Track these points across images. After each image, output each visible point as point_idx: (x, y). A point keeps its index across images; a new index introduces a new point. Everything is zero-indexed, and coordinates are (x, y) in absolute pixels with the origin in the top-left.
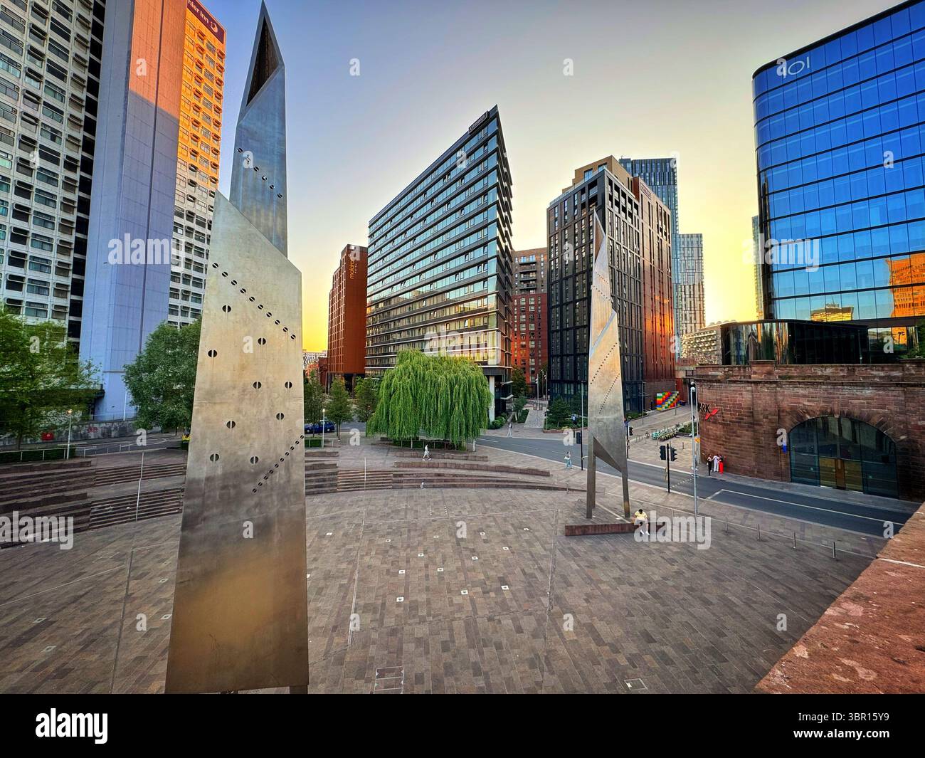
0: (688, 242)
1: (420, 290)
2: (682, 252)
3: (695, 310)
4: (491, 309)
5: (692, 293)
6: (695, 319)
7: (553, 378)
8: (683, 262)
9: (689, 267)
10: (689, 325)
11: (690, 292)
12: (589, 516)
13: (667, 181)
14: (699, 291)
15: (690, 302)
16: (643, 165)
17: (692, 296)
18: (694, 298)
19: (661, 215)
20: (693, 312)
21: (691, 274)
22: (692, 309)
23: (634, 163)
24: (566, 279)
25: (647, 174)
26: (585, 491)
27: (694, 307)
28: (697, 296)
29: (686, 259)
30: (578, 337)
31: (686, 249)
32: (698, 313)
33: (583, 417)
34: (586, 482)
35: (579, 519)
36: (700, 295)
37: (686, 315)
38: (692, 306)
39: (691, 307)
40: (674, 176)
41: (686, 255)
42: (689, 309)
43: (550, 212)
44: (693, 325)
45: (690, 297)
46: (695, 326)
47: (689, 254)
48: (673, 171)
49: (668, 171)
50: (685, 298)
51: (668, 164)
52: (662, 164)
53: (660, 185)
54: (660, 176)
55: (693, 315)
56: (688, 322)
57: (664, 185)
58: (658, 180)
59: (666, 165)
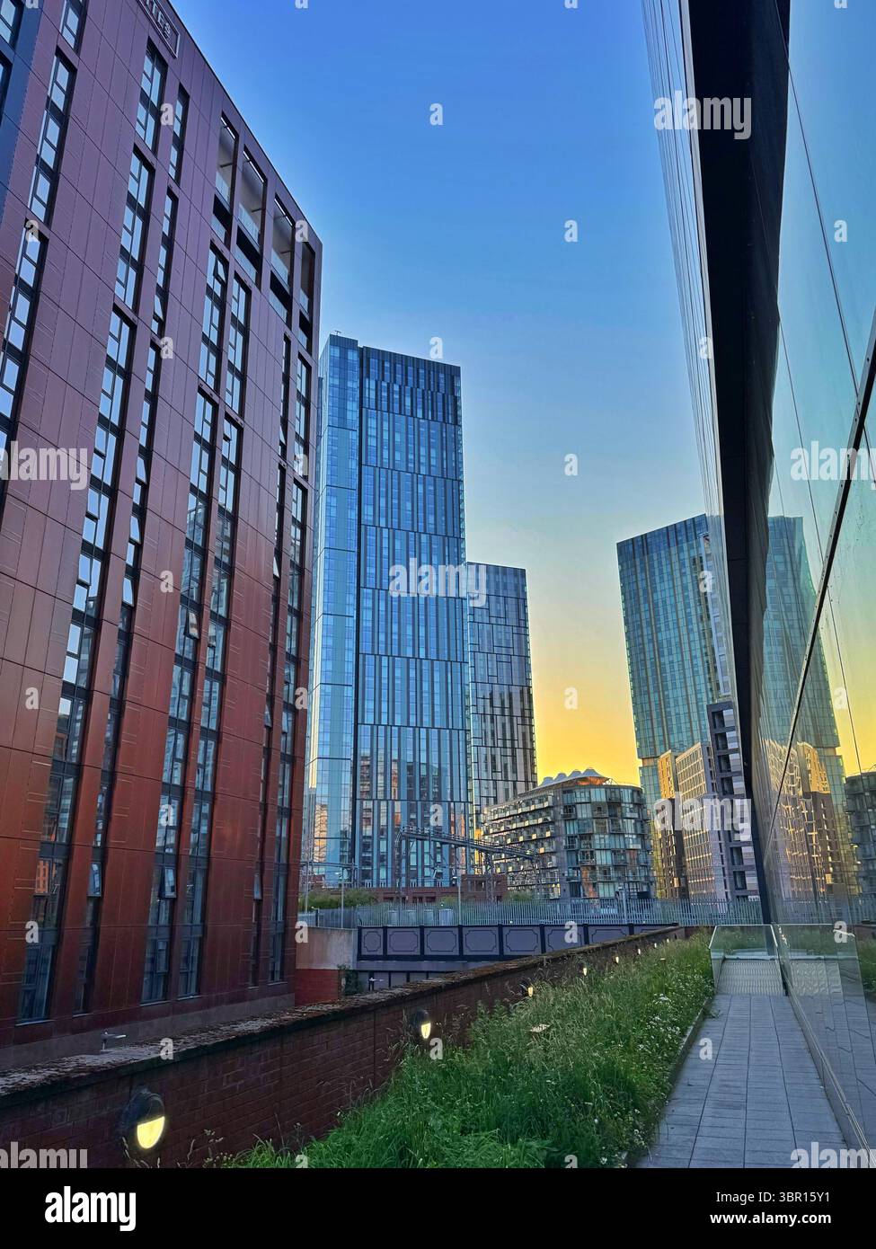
0: (497, 584)
3: (513, 748)
5: (507, 705)
6: (515, 771)
8: (487, 627)
9: (500, 641)
10: (500, 784)
11: (503, 703)
14: (522, 700)
15: (504, 725)
16: (387, 365)
17: (507, 712)
18: (511, 716)
20: (509, 752)
21: (504, 658)
22: (508, 744)
23: (365, 353)
27: (512, 740)
28: (517, 712)
29: (493, 620)
31: (492, 599)
32: (519, 753)
36: (523, 710)
37: (494, 758)
38: (508, 737)
39: (504, 740)
40: (457, 407)
41: (493, 613)
42: (500, 743)
44: (510, 784)
45: (503, 715)
46: (515, 787)
47: (498, 612)
48: (453, 393)
49: (442, 390)
50: (492, 716)
51: (442, 376)
52: (429, 372)
53: (423, 418)
54: (423, 398)
55: (509, 759)
56: (499, 776)
57: (433, 419)
58: (420, 406)
59: (438, 377)
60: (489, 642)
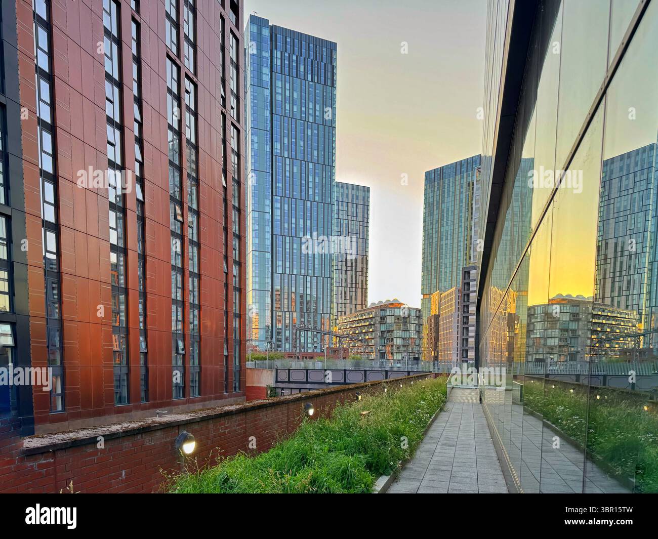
0: (353, 196)
2: (345, 209)
3: (356, 288)
5: (354, 265)
6: (356, 299)
8: (345, 222)
9: (352, 230)
10: (348, 306)
11: (352, 264)
13: (323, 79)
14: (363, 263)
15: (352, 276)
16: (288, 40)
17: (354, 269)
18: (356, 271)
20: (354, 290)
22: (354, 285)
23: (274, 30)
25: (294, 58)
27: (356, 284)
28: (359, 269)
29: (349, 218)
31: (350, 205)
32: (359, 290)
36: (363, 268)
37: (345, 293)
38: (354, 282)
39: (352, 283)
41: (349, 214)
42: (349, 285)
44: (354, 306)
45: (352, 271)
46: (356, 307)
47: (353, 213)
48: (331, 63)
49: (324, 61)
50: (346, 271)
51: (324, 49)
52: (316, 46)
53: (312, 81)
54: (312, 66)
55: (354, 294)
56: (348, 302)
57: (318, 82)
58: (310, 72)
59: (322, 50)
60: (346, 230)
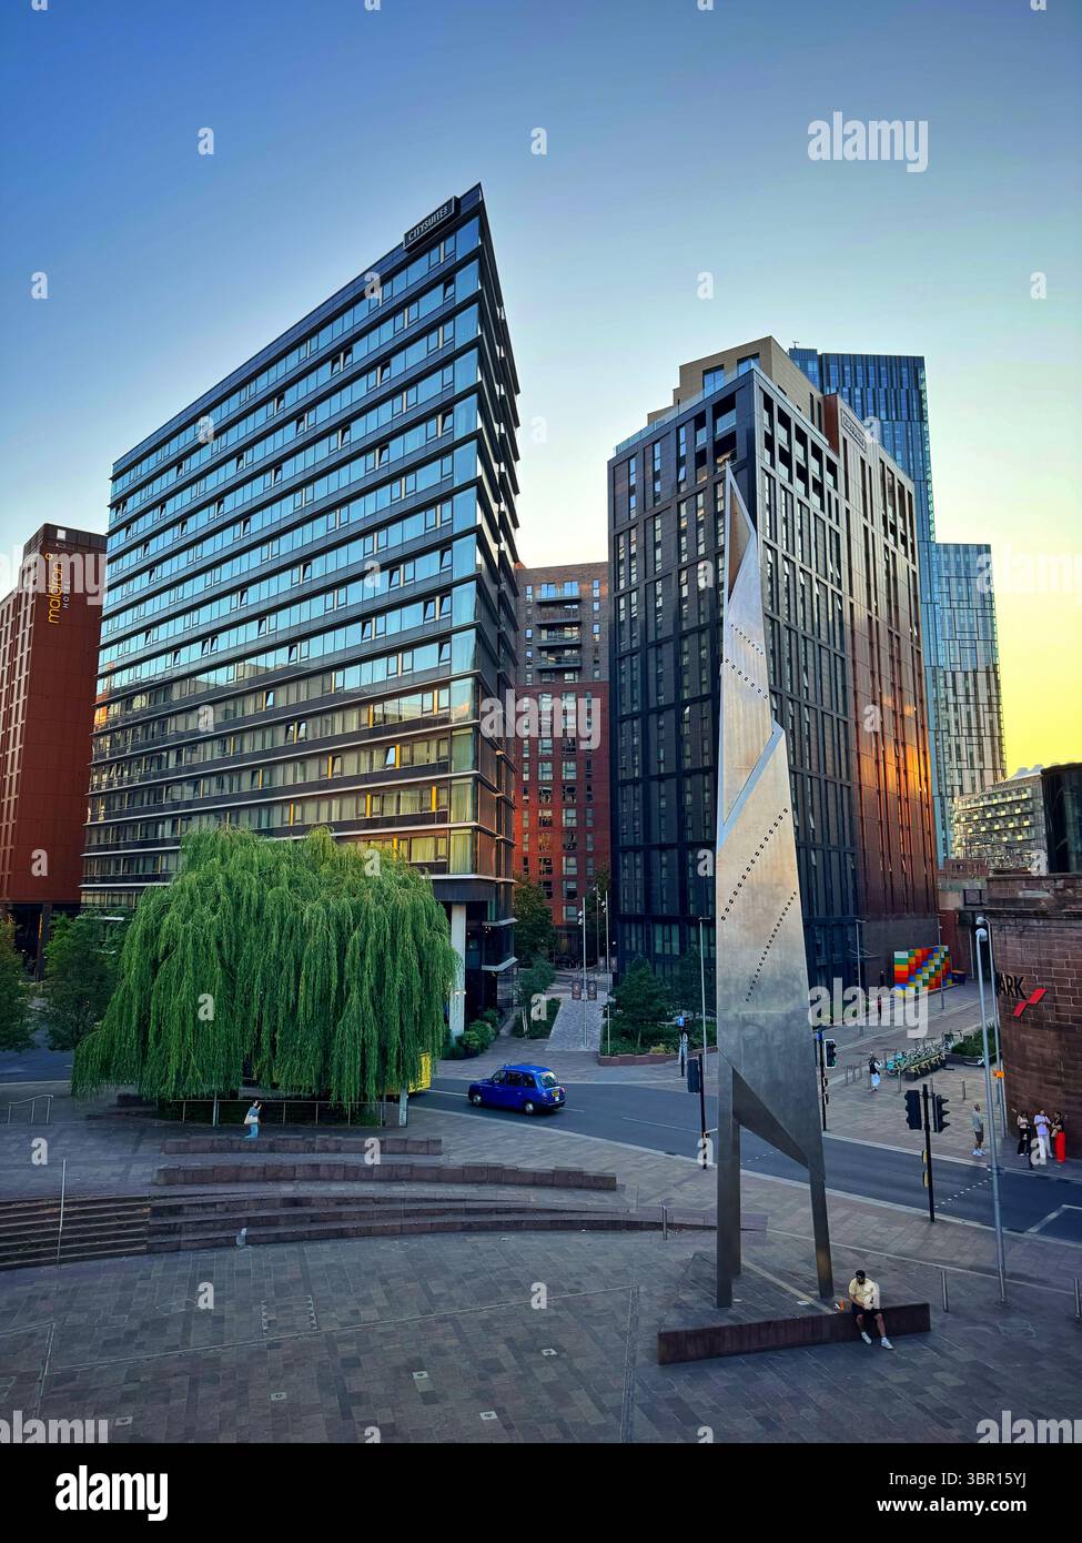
0: (958, 564)
1: (261, 661)
2: (945, 589)
3: (979, 736)
4: (459, 720)
5: (971, 692)
6: (981, 758)
7: (625, 908)
8: (948, 612)
9: (962, 626)
10: (966, 773)
11: (967, 690)
12: (724, 1299)
13: (905, 412)
14: (989, 687)
15: (969, 714)
16: (847, 369)
17: (971, 700)
18: (977, 704)
19: (894, 492)
20: (975, 740)
21: (968, 644)
22: (974, 732)
23: (824, 361)
24: (658, 645)
25: (858, 392)
26: (710, 1228)
27: (979, 728)
28: (983, 699)
29: (955, 604)
30: (689, 798)
31: (953, 581)
32: (987, 741)
33: (704, 1018)
34: (714, 1204)
35: (698, 1309)
36: (990, 698)
37: (958, 748)
38: (974, 725)
39: (970, 728)
40: (921, 402)
41: (954, 597)
42: (965, 732)
43: (616, 469)
44: (977, 773)
45: (968, 703)
46: (982, 776)
47: (960, 594)
48: (917, 387)
49: (906, 386)
50: (956, 705)
51: (904, 370)
52: (891, 369)
53: (887, 420)
54: (886, 398)
55: (975, 748)
56: (965, 765)
57: (897, 420)
58: (883, 407)
59: (901, 372)
60: (950, 628)
